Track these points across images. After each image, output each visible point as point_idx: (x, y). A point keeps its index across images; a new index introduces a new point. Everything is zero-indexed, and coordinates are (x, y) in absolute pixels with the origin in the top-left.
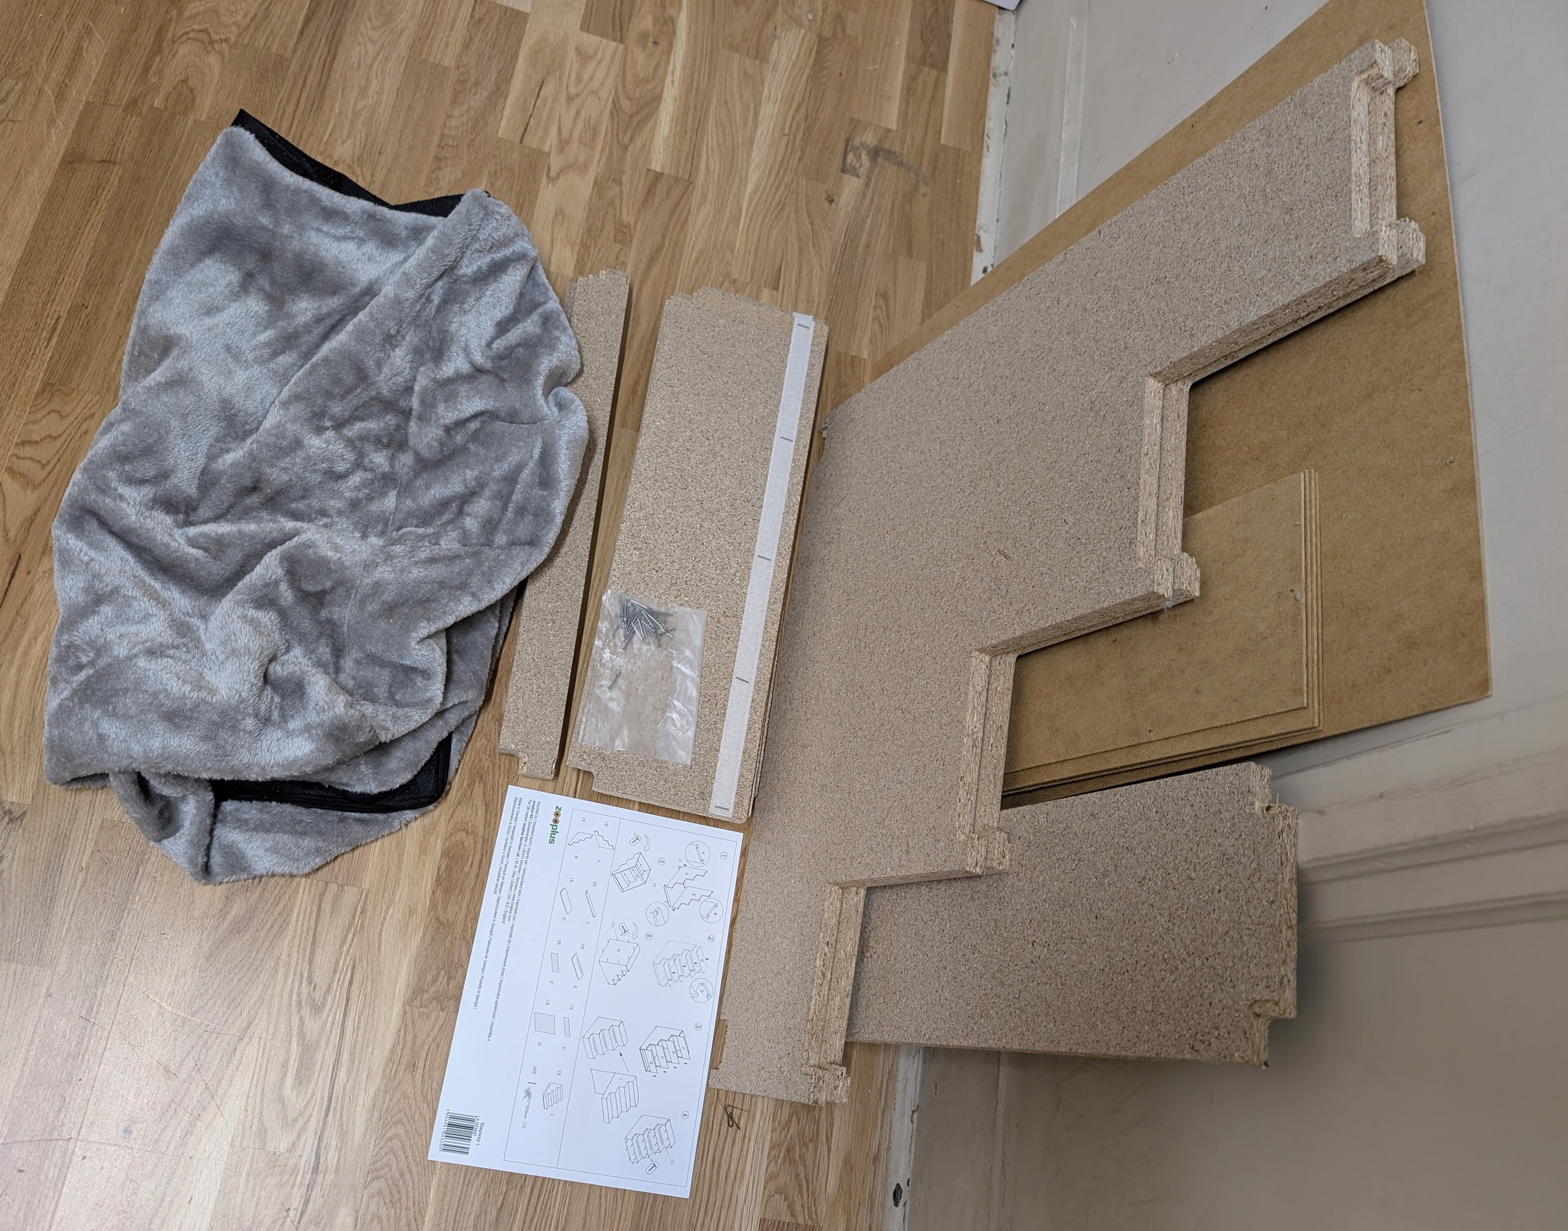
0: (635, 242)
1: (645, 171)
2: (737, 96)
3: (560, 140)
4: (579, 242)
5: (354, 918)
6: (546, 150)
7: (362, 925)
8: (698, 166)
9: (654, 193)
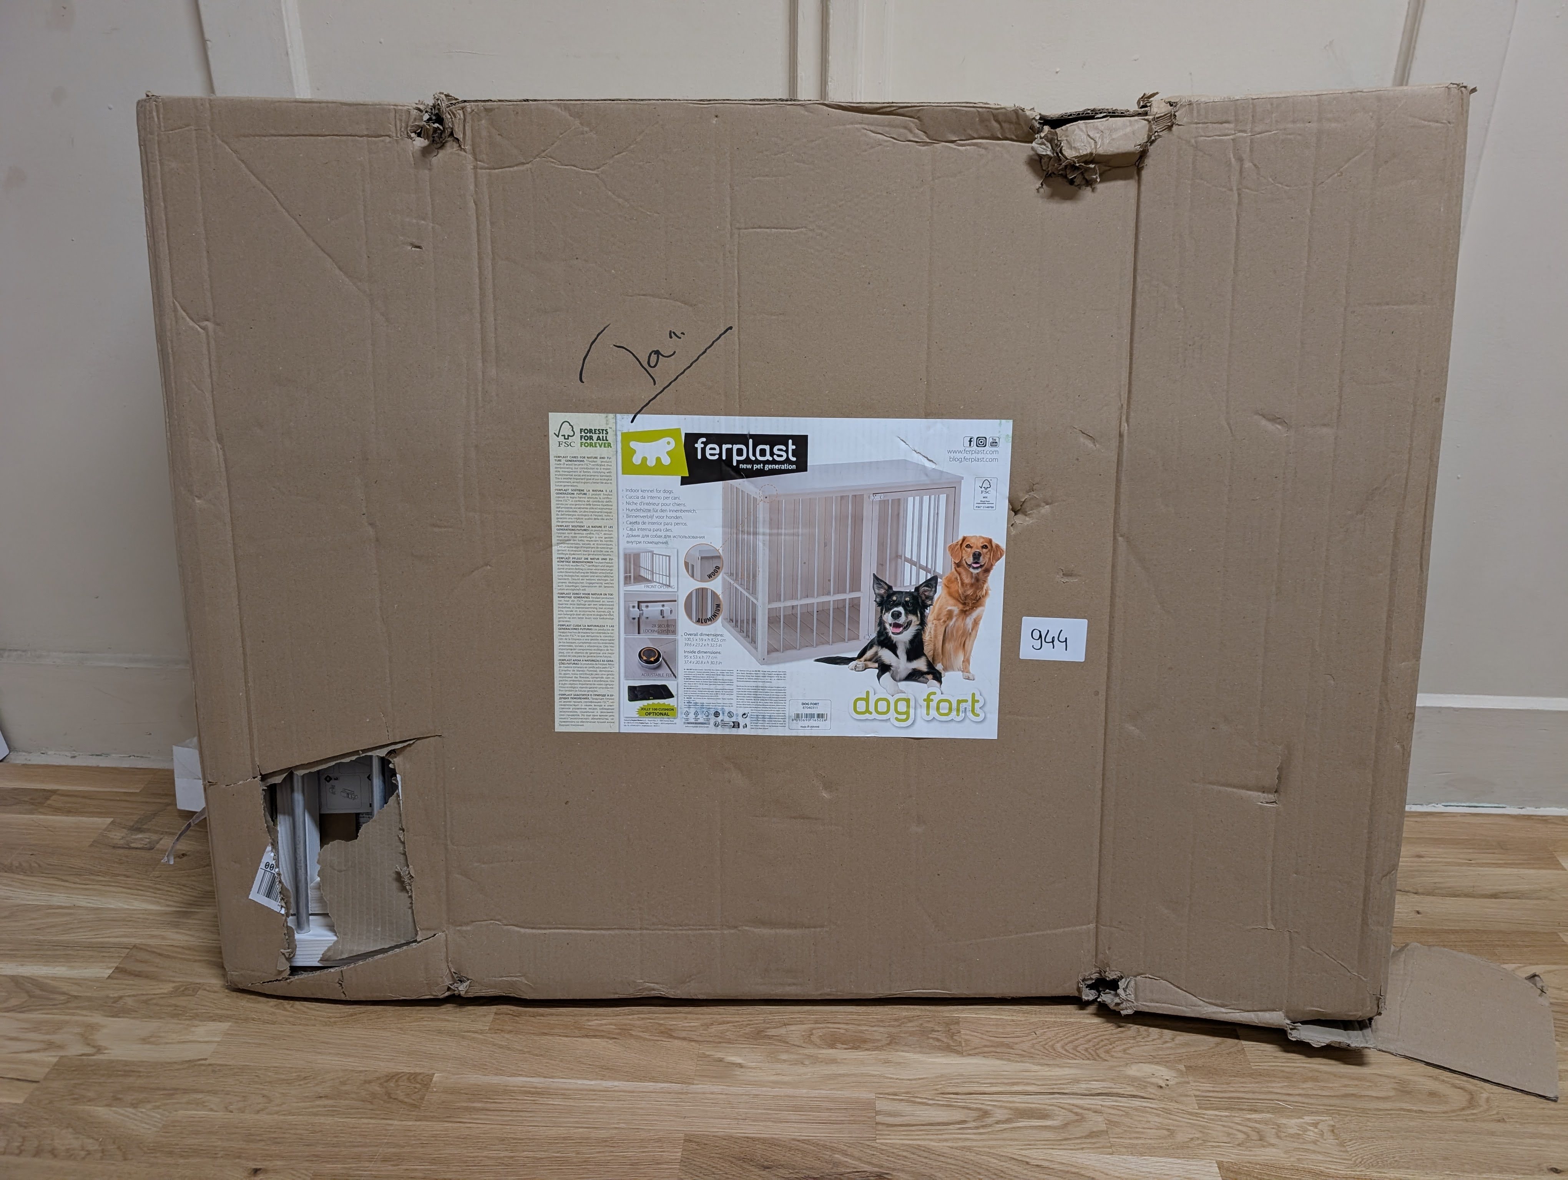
0: (198, 981)
1: (109, 980)
2: (33, 922)
3: (45, 1050)
4: (187, 1022)
5: (902, 1100)
6: (55, 1060)
7: (907, 1093)
8: (114, 944)
9: (140, 972)
